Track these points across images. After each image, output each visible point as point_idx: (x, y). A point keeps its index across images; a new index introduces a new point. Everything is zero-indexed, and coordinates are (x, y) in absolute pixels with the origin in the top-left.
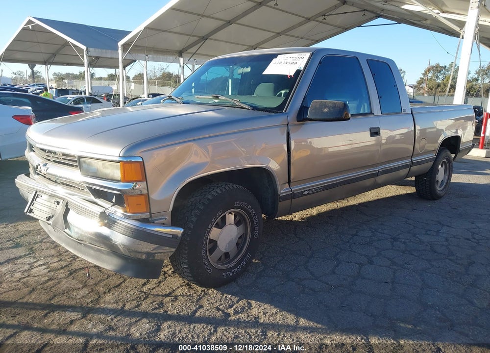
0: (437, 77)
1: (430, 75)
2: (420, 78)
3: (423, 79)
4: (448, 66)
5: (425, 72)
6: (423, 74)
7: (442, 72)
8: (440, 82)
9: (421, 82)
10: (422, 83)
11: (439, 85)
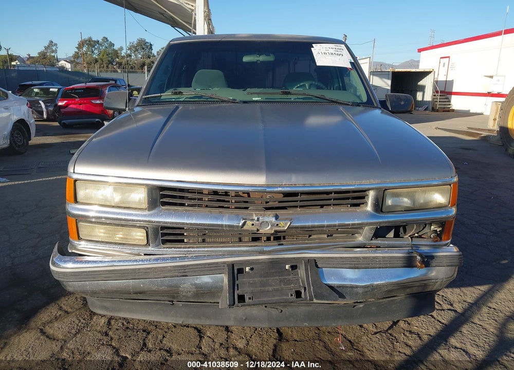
0: (93, 52)
1: (84, 49)
2: (75, 52)
3: (78, 53)
4: (100, 41)
5: (79, 46)
6: (77, 48)
7: (96, 47)
8: (97, 57)
9: (76, 56)
10: (78, 57)
11: (96, 61)
